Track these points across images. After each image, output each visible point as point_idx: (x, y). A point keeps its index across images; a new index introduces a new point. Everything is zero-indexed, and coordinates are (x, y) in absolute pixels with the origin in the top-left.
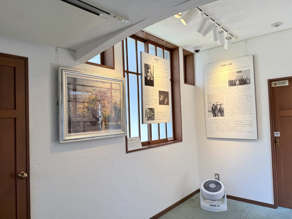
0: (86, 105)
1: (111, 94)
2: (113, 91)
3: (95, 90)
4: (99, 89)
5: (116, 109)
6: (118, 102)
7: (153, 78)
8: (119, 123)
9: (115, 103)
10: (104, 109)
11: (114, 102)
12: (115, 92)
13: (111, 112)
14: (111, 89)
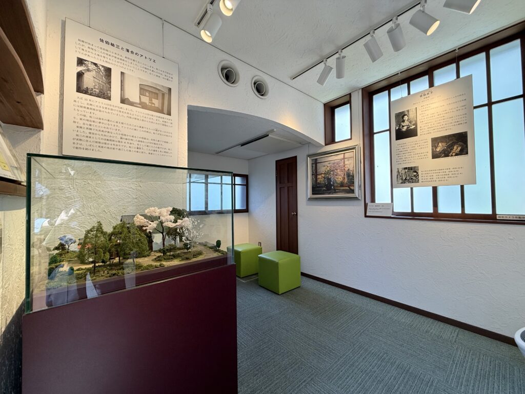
0: (323, 175)
1: (344, 162)
2: (345, 160)
3: (329, 163)
4: (333, 162)
5: (348, 175)
6: (351, 169)
7: (416, 124)
8: (352, 188)
9: (349, 170)
10: (337, 177)
11: (347, 169)
12: (348, 160)
13: (344, 178)
14: (344, 158)
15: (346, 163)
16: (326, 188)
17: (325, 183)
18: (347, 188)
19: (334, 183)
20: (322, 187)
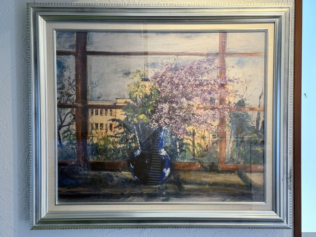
0: (120, 114)
1: (223, 69)
2: (229, 61)
3: (152, 65)
5: (241, 125)
6: (253, 100)
8: (255, 178)
9: (241, 104)
10: (190, 129)
11: (233, 100)
12: (240, 64)
13: (221, 137)
14: (223, 53)
15: (231, 73)
16: (135, 172)
17: (132, 151)
18: (234, 178)
19: (172, 153)
20: (114, 167)
